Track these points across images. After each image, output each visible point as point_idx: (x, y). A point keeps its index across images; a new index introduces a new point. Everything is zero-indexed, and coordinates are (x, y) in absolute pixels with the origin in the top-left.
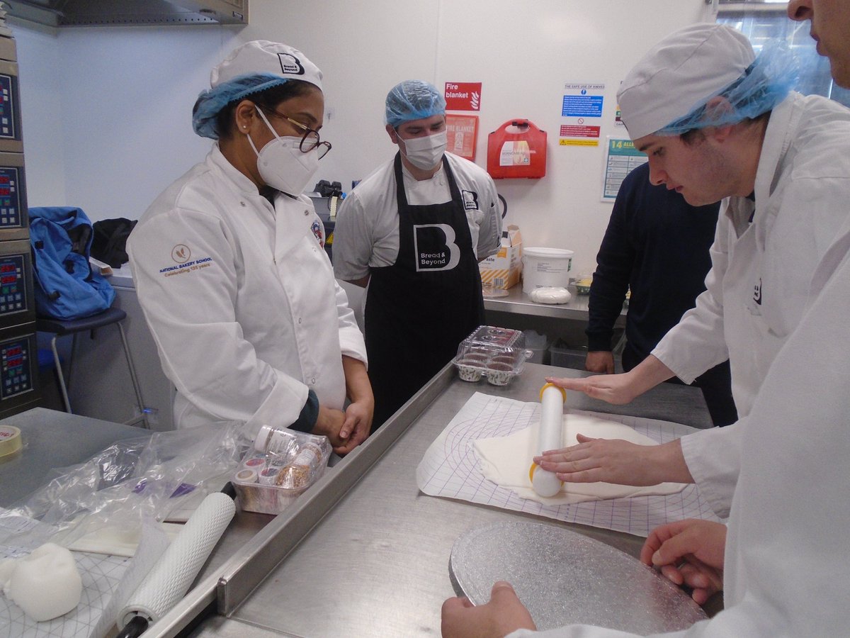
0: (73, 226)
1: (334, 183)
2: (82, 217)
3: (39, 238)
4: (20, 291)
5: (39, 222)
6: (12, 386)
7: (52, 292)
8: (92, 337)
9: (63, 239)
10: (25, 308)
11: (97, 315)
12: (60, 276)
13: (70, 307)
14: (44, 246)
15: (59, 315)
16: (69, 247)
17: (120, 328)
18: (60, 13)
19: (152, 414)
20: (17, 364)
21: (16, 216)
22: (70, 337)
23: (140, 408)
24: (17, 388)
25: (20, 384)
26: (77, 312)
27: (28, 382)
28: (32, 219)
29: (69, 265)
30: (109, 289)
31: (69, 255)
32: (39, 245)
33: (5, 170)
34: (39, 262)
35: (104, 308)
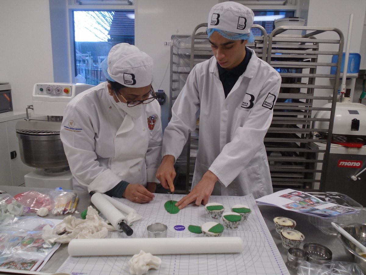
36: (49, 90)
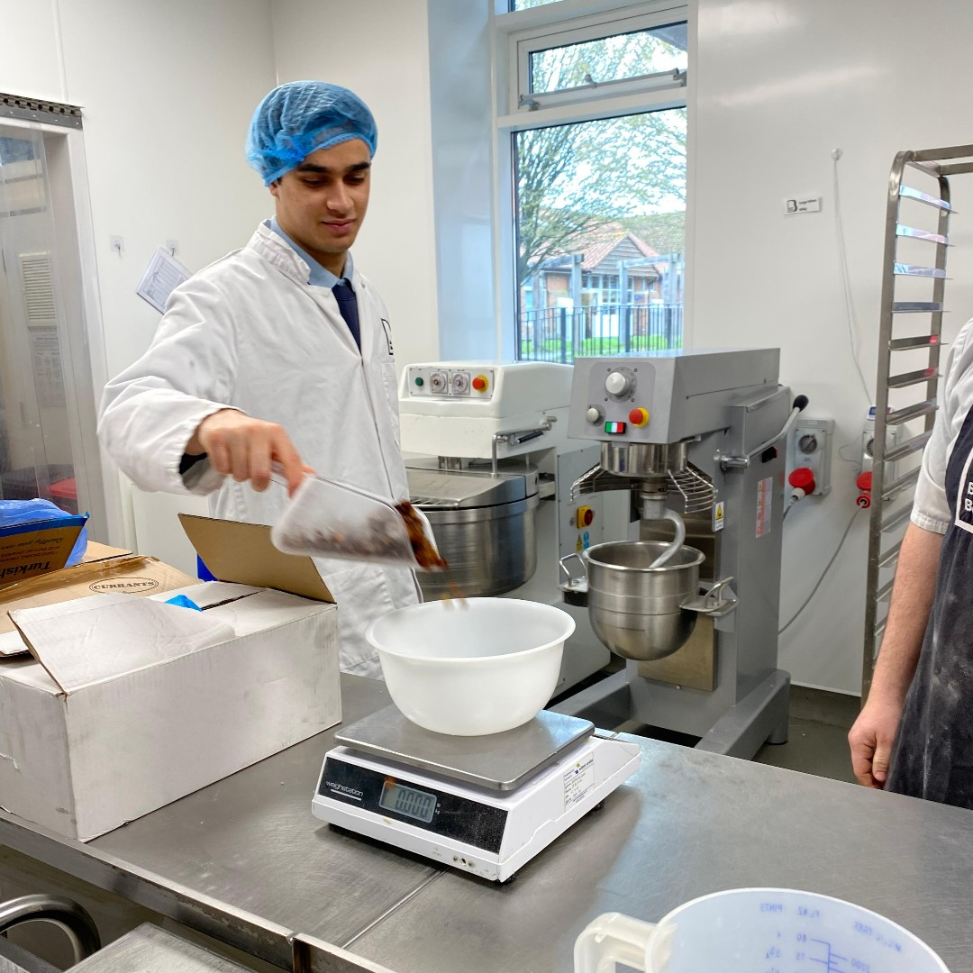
36: (437, 383)
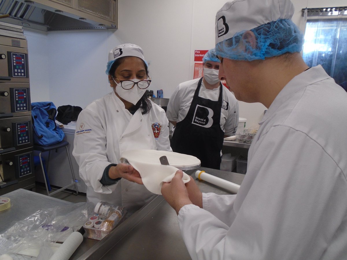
0: (49, 109)
1: (151, 91)
2: (53, 106)
3: (36, 114)
4: (27, 135)
5: (37, 108)
6: (24, 172)
7: (40, 135)
8: (56, 152)
9: (45, 114)
10: (29, 142)
11: (58, 144)
12: (43, 129)
13: (46, 141)
14: (38, 117)
15: (42, 144)
16: (47, 117)
17: (66, 148)
18: (48, 26)
19: (78, 182)
20: (26, 163)
21: (26, 107)
22: (48, 152)
23: (74, 180)
24: (25, 173)
25: (27, 171)
26: (49, 143)
27: (30, 170)
28: (33, 107)
29: (47, 124)
30: (62, 133)
31: (47, 120)
32: (36, 117)
33: (22, 89)
34: (36, 124)
35: (60, 141)
